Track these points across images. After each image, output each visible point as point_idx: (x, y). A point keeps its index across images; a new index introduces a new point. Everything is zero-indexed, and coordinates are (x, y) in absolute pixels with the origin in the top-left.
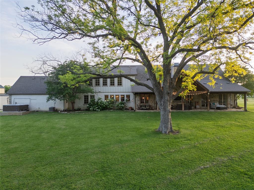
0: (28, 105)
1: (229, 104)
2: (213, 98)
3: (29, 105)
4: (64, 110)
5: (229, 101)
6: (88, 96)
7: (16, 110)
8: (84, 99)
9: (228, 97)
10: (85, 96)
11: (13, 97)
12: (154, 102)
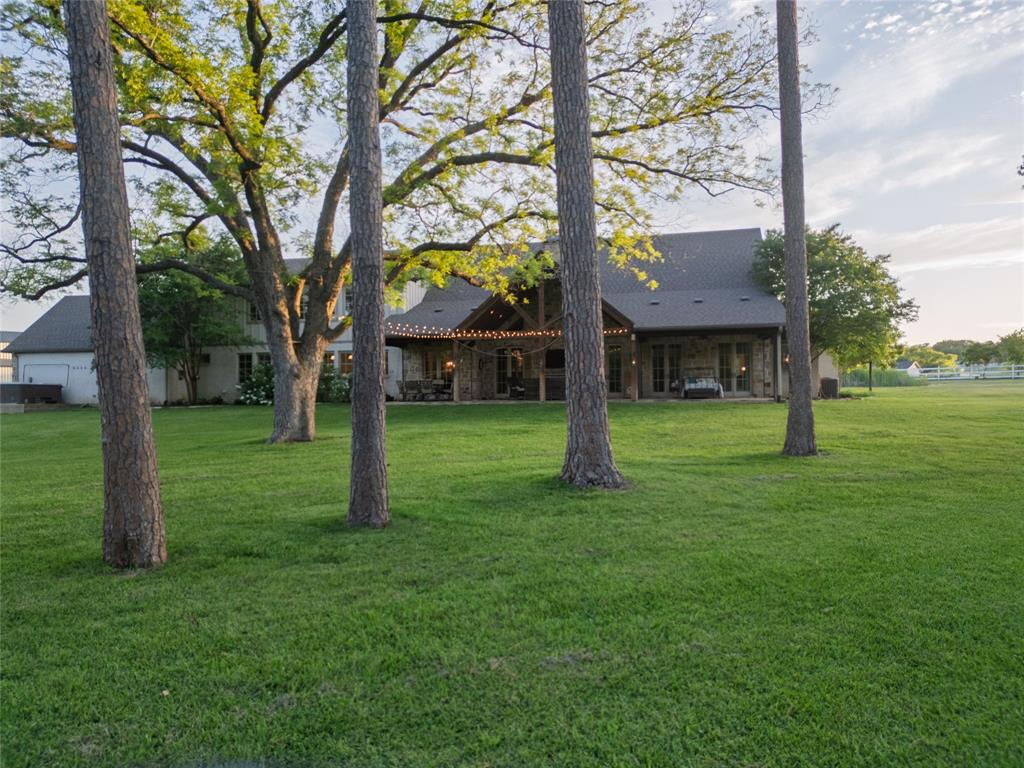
0: (59, 387)
1: (759, 381)
2: (696, 359)
3: (64, 384)
4: (166, 402)
5: (760, 368)
6: (249, 357)
7: (12, 398)
8: (237, 366)
9: (755, 352)
10: (242, 357)
11: (24, 360)
12: (469, 375)
